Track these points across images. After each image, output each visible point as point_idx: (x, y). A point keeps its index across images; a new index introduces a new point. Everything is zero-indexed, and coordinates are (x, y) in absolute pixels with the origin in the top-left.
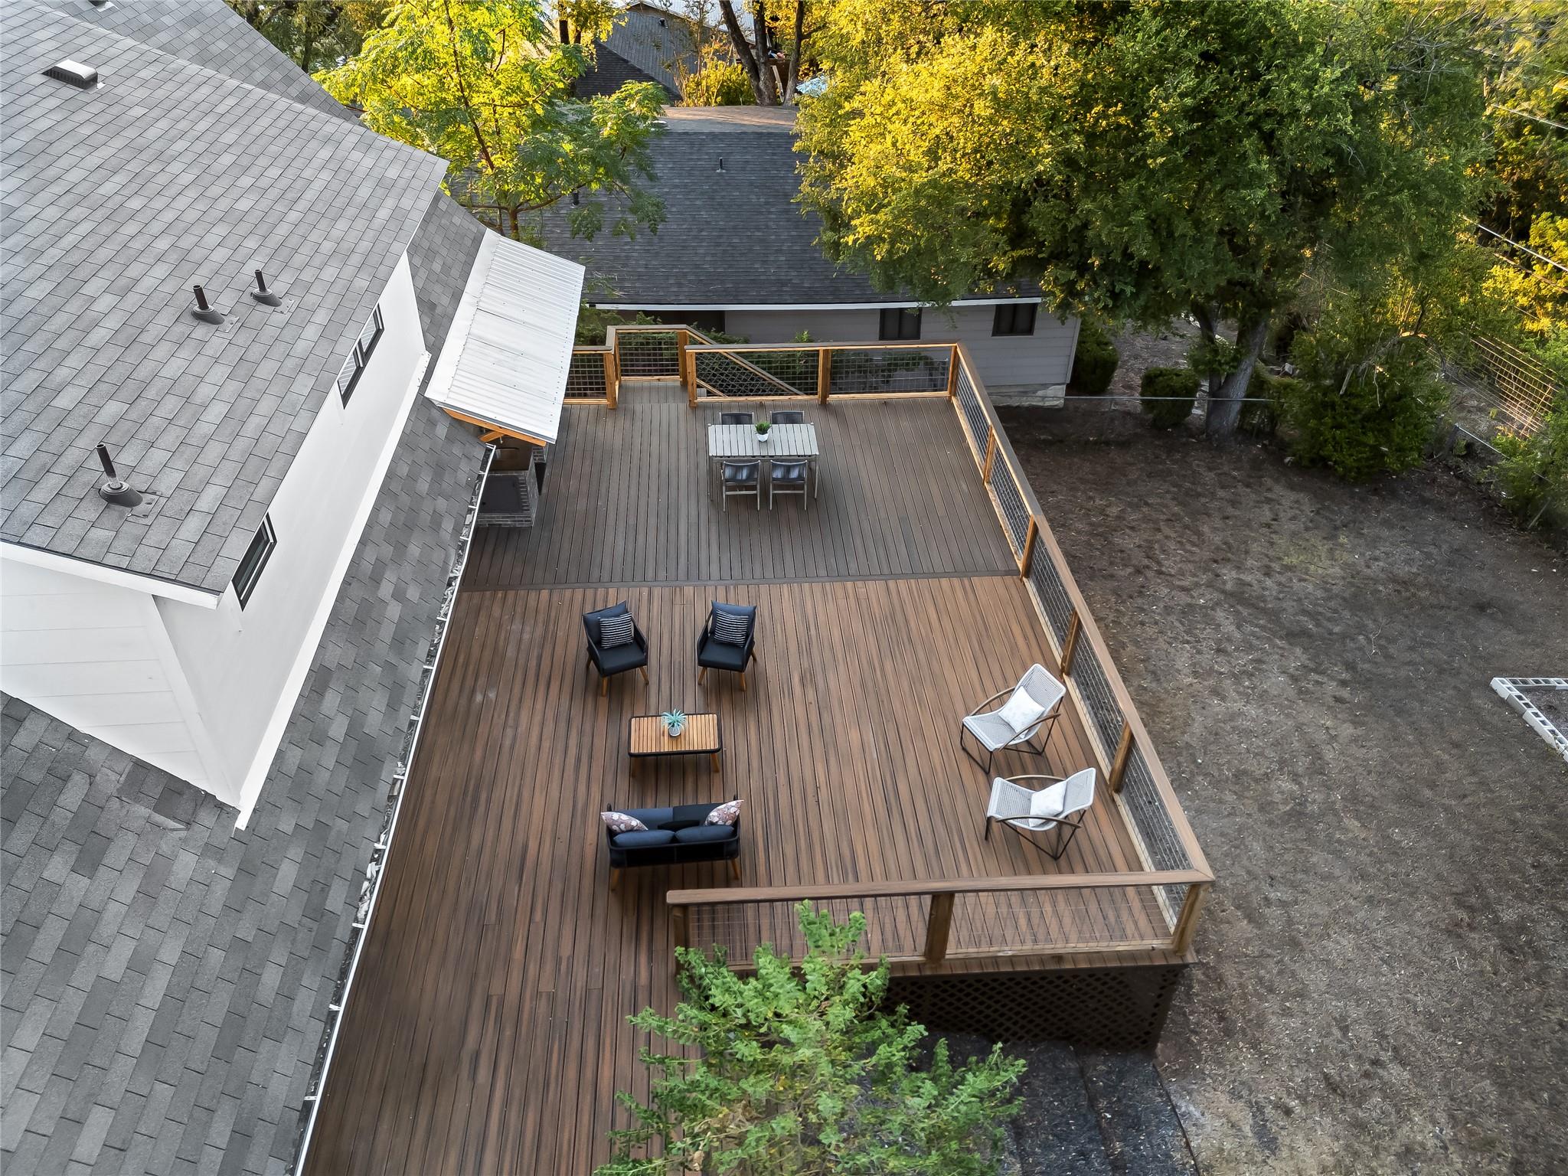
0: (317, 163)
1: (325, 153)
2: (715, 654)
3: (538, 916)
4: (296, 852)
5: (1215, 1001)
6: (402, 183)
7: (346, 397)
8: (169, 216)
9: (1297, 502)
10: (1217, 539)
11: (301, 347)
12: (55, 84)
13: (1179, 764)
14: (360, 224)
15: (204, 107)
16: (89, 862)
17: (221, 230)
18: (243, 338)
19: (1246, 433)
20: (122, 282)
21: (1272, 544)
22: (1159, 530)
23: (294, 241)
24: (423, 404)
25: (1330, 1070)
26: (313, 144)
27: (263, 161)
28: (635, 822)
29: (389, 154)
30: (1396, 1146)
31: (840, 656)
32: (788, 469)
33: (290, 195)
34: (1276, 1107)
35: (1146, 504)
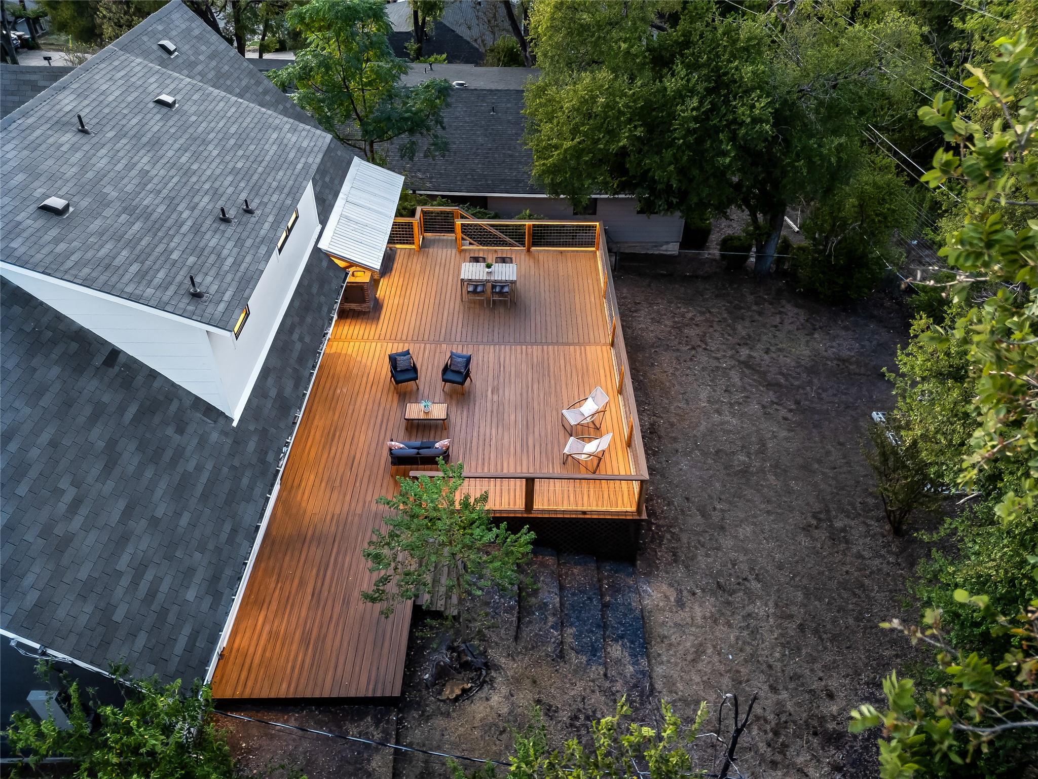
0: (271, 141)
1: (275, 136)
2: (450, 376)
3: (358, 484)
4: (255, 438)
5: (673, 548)
6: (309, 149)
7: (280, 250)
8: (208, 172)
9: (797, 314)
10: (744, 333)
11: (263, 232)
12: (159, 107)
13: (687, 444)
14: (289, 172)
15: (221, 114)
16: (180, 430)
17: (230, 178)
18: (239, 229)
19: (781, 274)
20: (192, 204)
21: (775, 336)
22: (712, 327)
23: (261, 181)
24: (316, 251)
25: (721, 580)
26: (269, 131)
27: (247, 142)
28: (402, 446)
29: (304, 133)
30: (744, 613)
31: (513, 381)
32: (502, 287)
33: (259, 159)
34: (689, 591)
35: (710, 312)
